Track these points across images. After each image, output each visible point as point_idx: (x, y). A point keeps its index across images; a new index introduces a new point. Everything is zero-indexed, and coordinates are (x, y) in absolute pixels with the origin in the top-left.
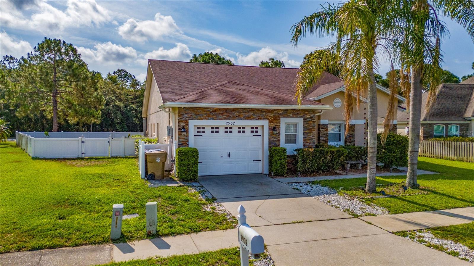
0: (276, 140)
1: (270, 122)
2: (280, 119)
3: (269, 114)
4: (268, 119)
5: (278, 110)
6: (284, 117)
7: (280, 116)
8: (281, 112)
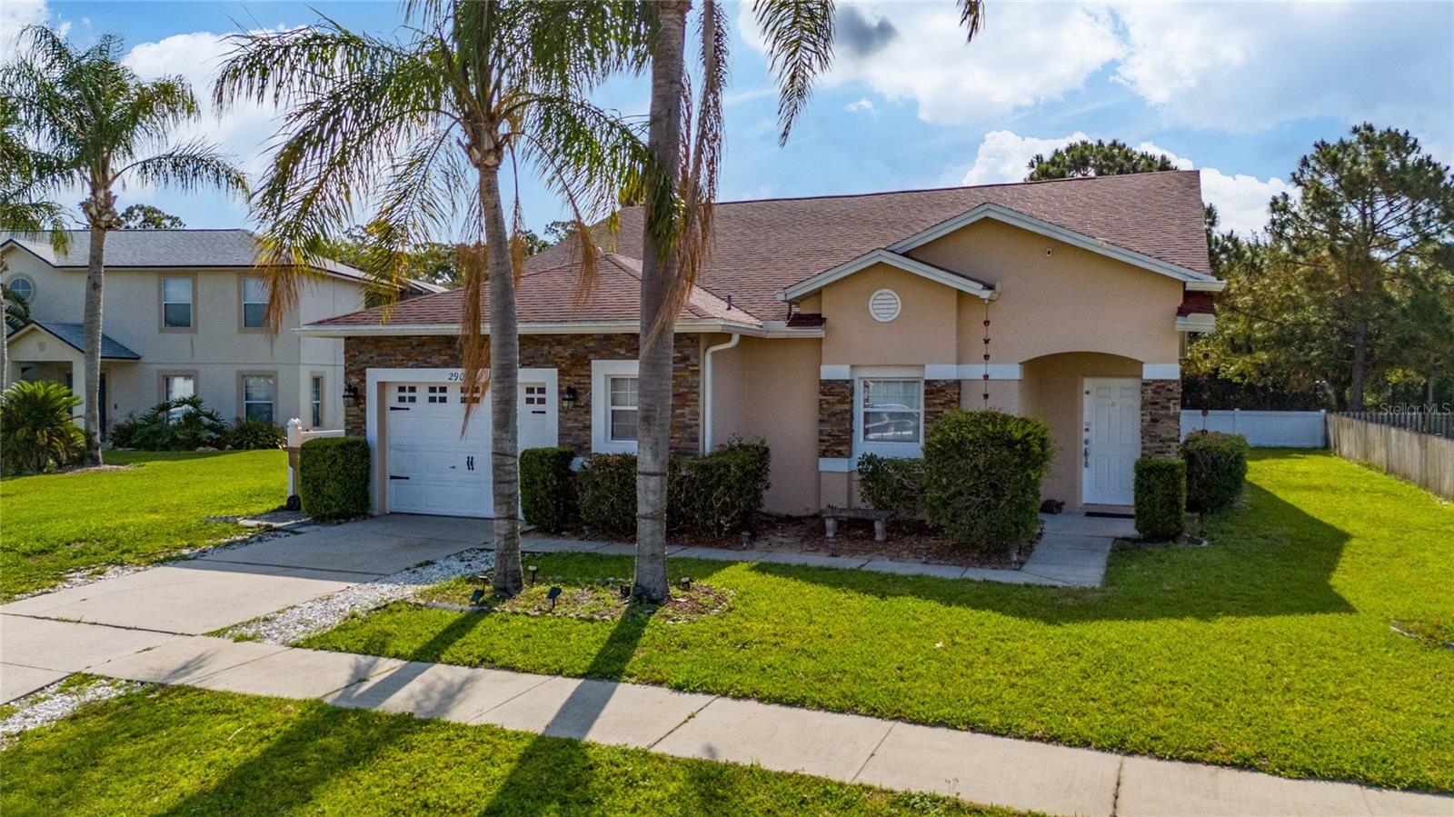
0: (580, 425)
1: (562, 373)
2: (589, 364)
3: (559, 348)
4: (555, 365)
5: (583, 336)
6: (602, 358)
7: (591, 356)
8: (592, 344)
